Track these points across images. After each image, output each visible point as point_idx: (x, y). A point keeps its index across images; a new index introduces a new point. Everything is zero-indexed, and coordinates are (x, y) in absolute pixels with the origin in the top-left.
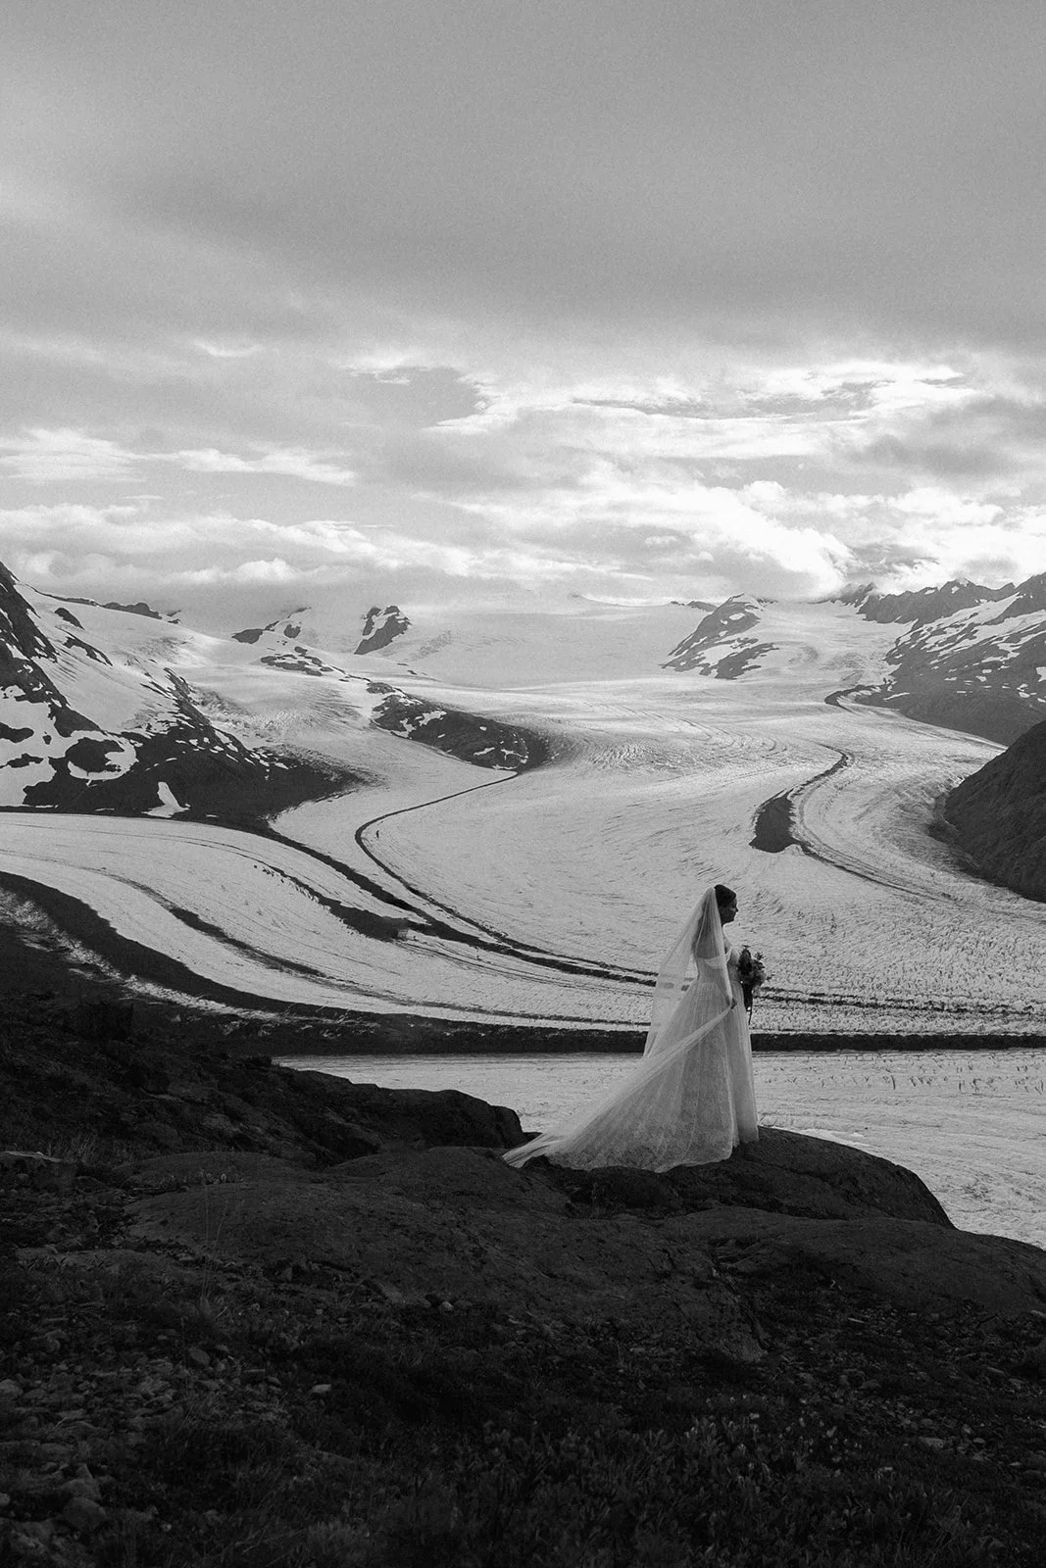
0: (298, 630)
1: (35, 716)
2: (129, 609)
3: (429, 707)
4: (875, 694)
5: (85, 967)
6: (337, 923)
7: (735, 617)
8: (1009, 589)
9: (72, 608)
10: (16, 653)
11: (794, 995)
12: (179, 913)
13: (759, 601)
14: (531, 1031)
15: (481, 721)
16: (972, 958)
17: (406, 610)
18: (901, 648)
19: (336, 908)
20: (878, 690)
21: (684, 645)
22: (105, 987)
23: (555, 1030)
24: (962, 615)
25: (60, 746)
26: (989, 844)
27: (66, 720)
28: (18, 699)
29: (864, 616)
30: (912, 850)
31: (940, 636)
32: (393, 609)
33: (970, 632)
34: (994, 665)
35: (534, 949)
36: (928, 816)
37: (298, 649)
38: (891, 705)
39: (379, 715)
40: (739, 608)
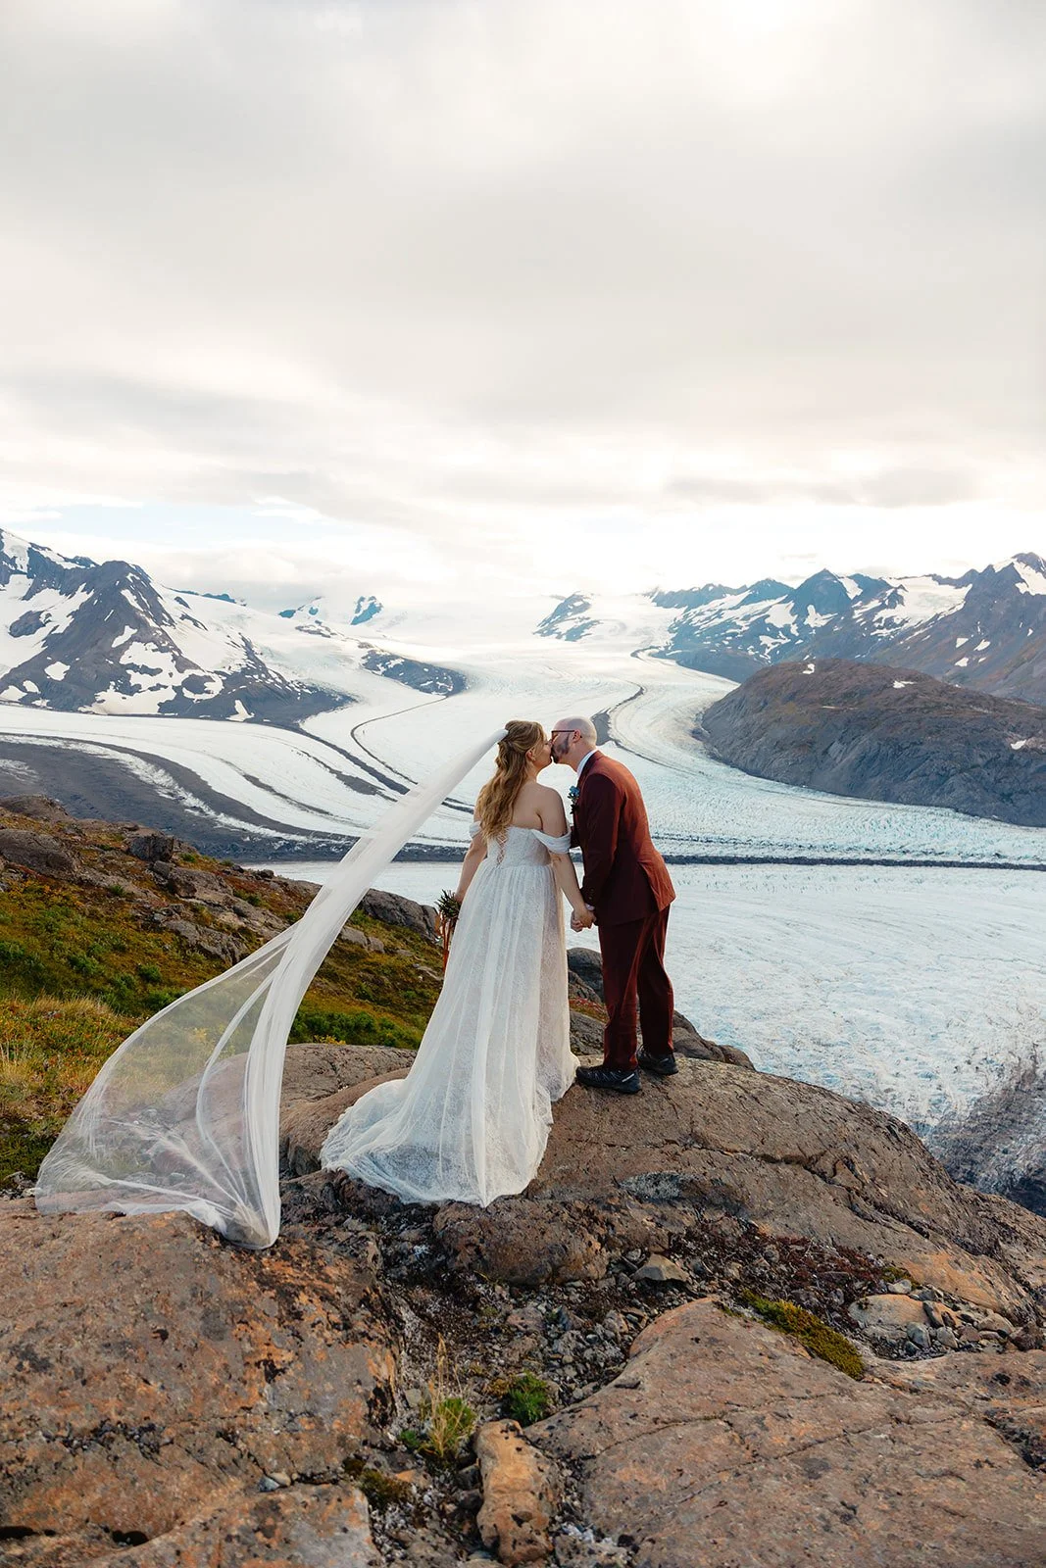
0: (317, 610)
1: (164, 661)
2: (218, 597)
3: (394, 657)
4: (661, 652)
5: (194, 808)
6: (341, 784)
7: (577, 604)
8: (744, 589)
9: (183, 596)
10: (152, 623)
12: (248, 777)
13: (591, 594)
14: (453, 849)
15: (425, 665)
16: (716, 810)
17: (380, 600)
18: (678, 624)
19: (340, 776)
20: (663, 649)
21: (546, 621)
22: (207, 820)
24: (715, 604)
25: (179, 679)
26: (728, 742)
27: (182, 664)
28: (153, 651)
29: (655, 604)
30: (681, 745)
31: (700, 617)
32: (373, 598)
33: (719, 614)
34: (733, 635)
35: (455, 801)
36: (692, 725)
37: (317, 622)
38: (671, 658)
39: (364, 661)
40: (579, 598)
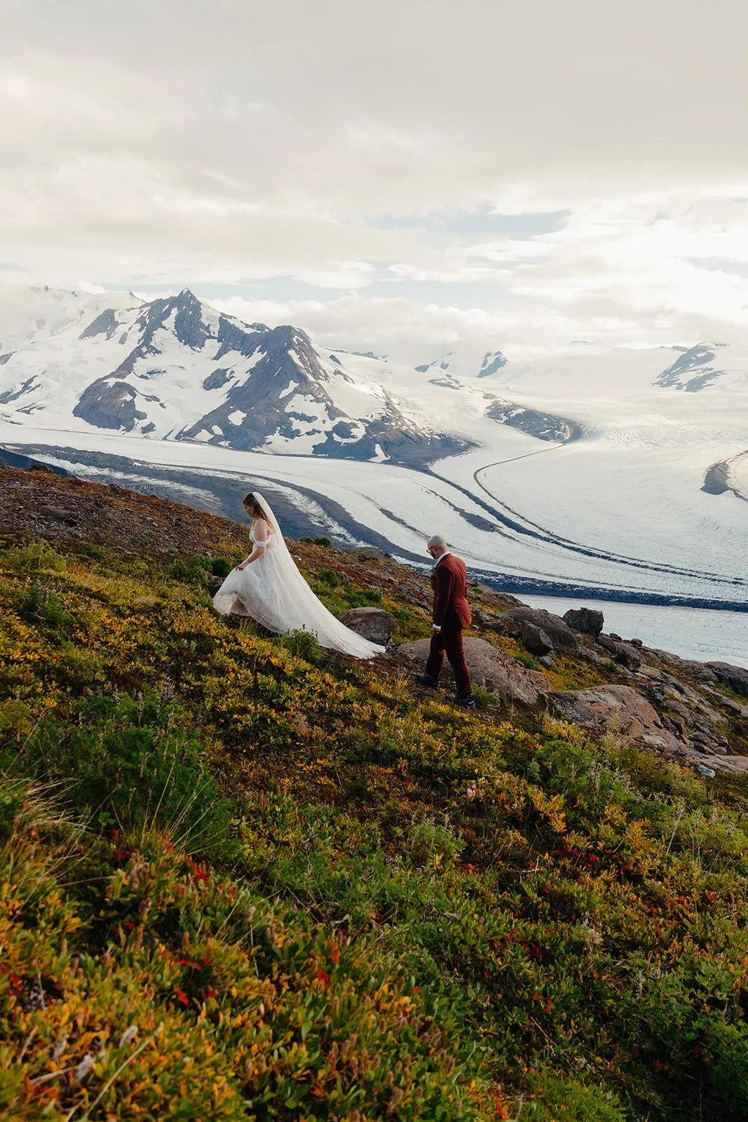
0: (447, 365)
1: (318, 410)
2: (364, 355)
3: (516, 406)
5: (339, 535)
6: (463, 520)
7: (700, 355)
9: (336, 355)
10: (311, 378)
11: (723, 578)
12: (384, 511)
13: (717, 345)
14: (565, 586)
15: (545, 415)
17: (505, 354)
19: (462, 513)
21: (666, 373)
22: (349, 546)
23: (578, 586)
25: (330, 425)
27: (332, 412)
28: (311, 401)
32: (499, 353)
35: (569, 541)
37: (447, 375)
39: (489, 411)
40: (703, 349)
